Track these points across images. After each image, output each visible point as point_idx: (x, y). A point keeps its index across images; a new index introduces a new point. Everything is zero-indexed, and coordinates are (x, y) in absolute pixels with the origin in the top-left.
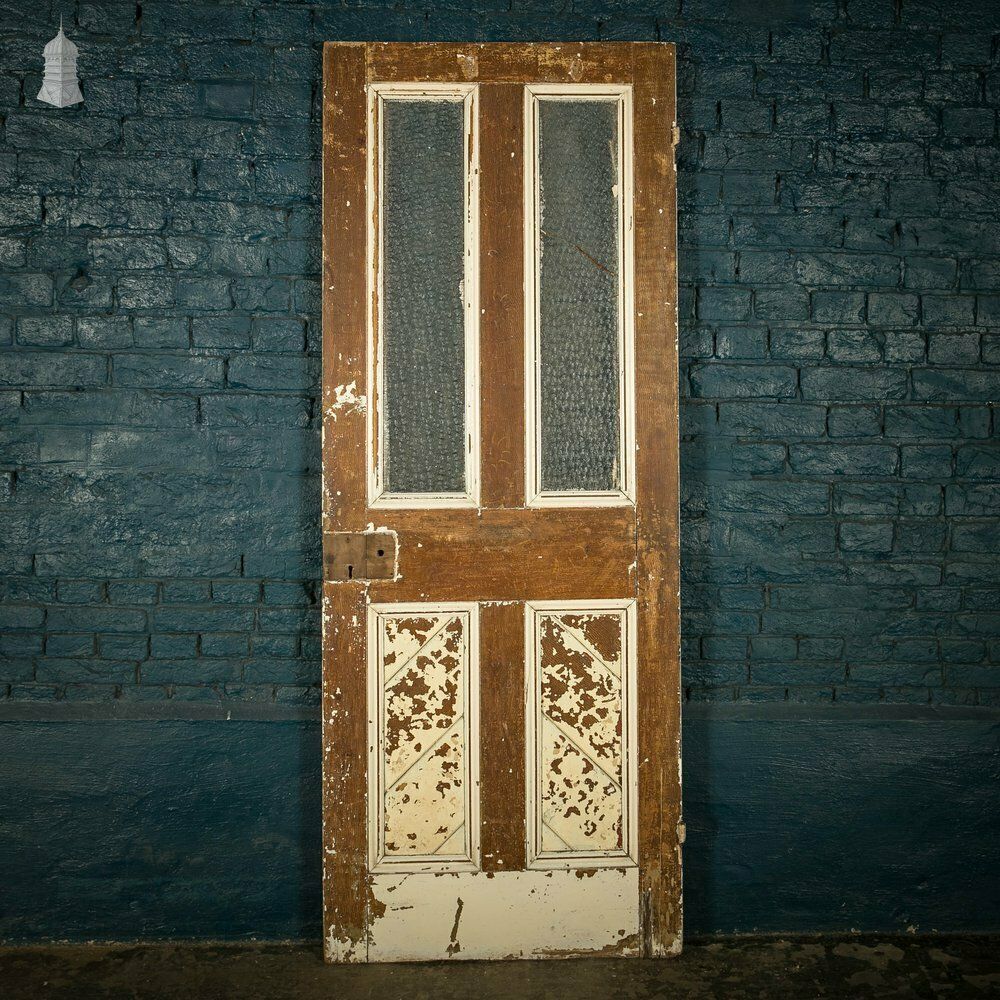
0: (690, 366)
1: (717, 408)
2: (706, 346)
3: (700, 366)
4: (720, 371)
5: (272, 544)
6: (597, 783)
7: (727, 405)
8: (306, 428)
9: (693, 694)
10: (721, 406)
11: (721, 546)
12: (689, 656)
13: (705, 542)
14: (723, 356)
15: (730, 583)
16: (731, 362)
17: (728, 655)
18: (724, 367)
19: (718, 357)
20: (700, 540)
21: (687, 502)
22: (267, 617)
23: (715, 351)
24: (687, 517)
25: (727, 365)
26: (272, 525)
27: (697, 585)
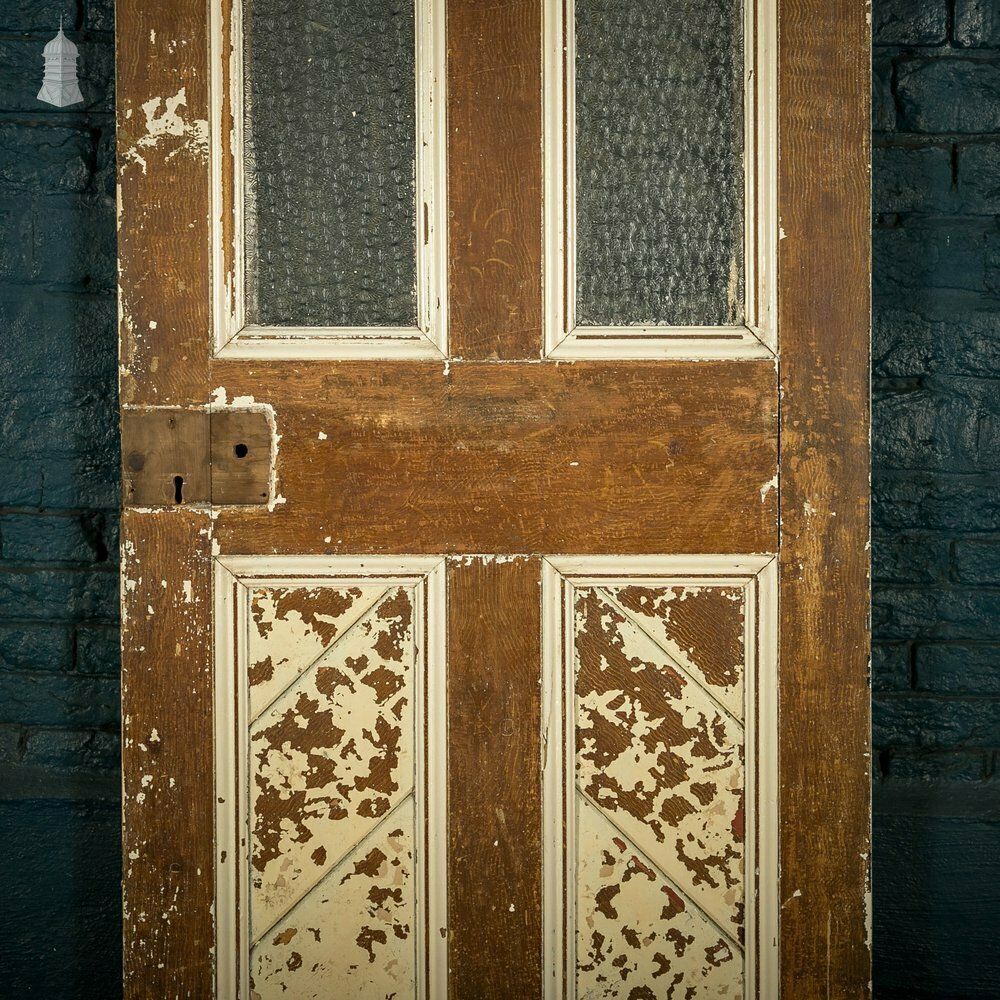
0: (895, 63)
1: (955, 156)
2: (932, 21)
3: (917, 64)
4: (961, 75)
5: (15, 435)
6: (691, 939)
7: (977, 148)
8: (83, 192)
9: (896, 762)
10: (964, 153)
11: (958, 450)
12: (888, 682)
13: (926, 443)
14: (968, 43)
15: (977, 529)
16: (985, 55)
17: (971, 683)
18: (969, 66)
19: (958, 45)
20: (913, 437)
21: (886, 357)
22: (7, 586)
23: (951, 29)
24: (886, 389)
25: (976, 61)
26: (14, 393)
27: (906, 532)
